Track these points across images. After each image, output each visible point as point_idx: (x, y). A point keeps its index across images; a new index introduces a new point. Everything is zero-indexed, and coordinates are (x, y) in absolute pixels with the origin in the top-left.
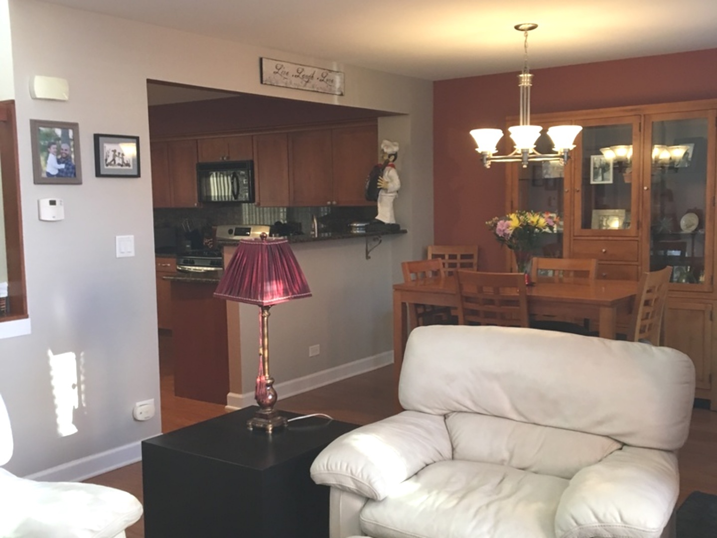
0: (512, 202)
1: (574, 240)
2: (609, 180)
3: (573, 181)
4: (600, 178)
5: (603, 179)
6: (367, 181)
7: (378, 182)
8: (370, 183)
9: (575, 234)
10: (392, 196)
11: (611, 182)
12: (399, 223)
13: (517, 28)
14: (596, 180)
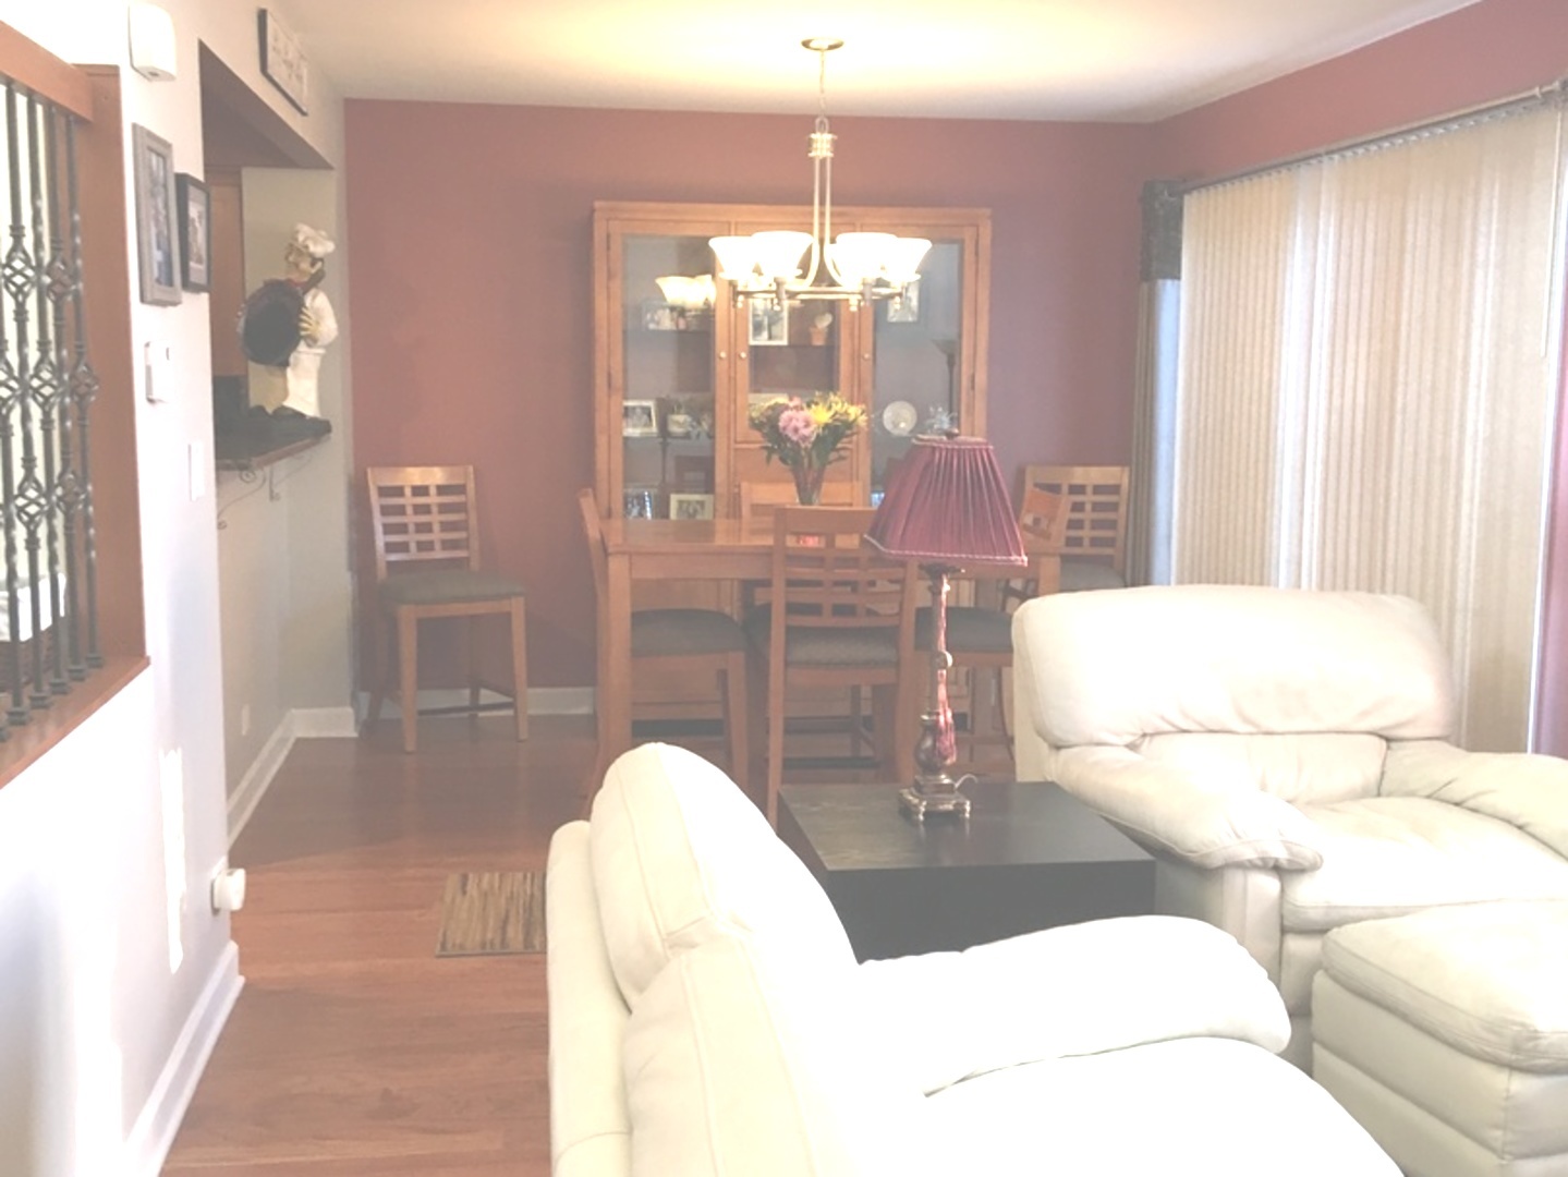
0: (609, 375)
1: (736, 450)
2: (781, 338)
3: (732, 340)
4: (765, 334)
5: (770, 338)
6: (239, 317)
7: (302, 320)
8: (247, 322)
9: (738, 439)
10: (318, 354)
11: (784, 342)
12: (328, 418)
13: (806, 44)
14: (758, 338)
